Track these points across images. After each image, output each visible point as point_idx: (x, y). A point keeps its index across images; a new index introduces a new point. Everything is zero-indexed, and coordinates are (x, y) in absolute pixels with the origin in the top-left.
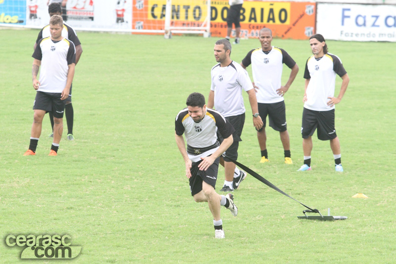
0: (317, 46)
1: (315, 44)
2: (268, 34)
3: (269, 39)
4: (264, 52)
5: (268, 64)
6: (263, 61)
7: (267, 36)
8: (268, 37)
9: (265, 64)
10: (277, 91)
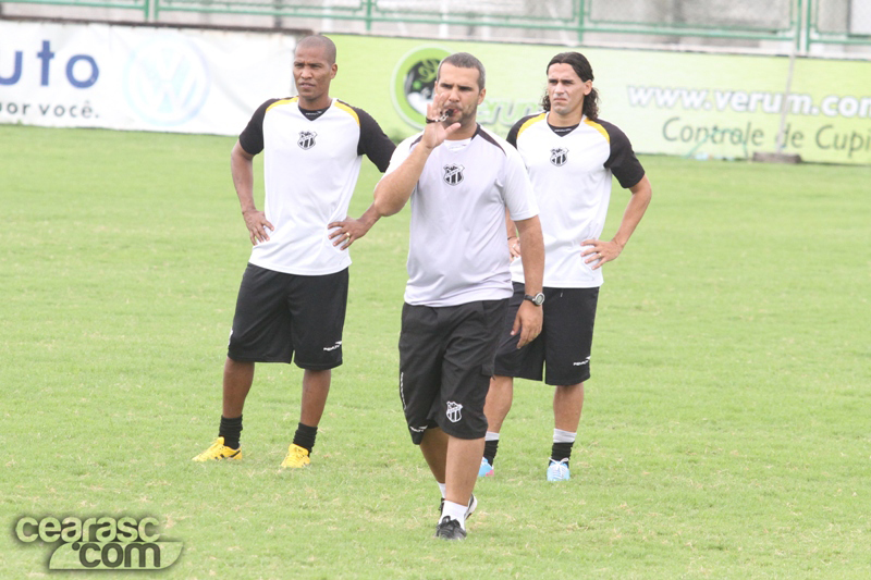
0: (570, 89)
1: (566, 82)
2: (314, 56)
3: (318, 73)
4: (303, 111)
5: (311, 150)
6: (298, 138)
7: (311, 61)
8: (313, 66)
9: (301, 150)
10: (331, 226)
